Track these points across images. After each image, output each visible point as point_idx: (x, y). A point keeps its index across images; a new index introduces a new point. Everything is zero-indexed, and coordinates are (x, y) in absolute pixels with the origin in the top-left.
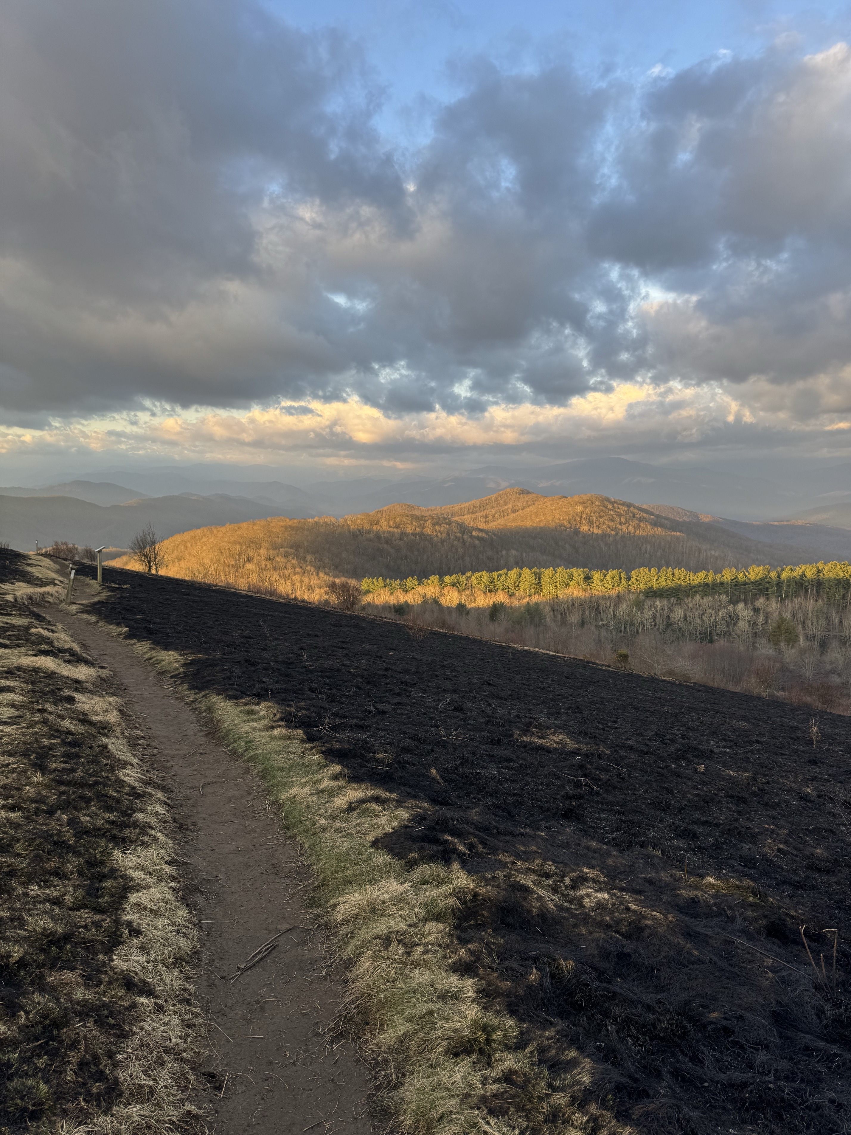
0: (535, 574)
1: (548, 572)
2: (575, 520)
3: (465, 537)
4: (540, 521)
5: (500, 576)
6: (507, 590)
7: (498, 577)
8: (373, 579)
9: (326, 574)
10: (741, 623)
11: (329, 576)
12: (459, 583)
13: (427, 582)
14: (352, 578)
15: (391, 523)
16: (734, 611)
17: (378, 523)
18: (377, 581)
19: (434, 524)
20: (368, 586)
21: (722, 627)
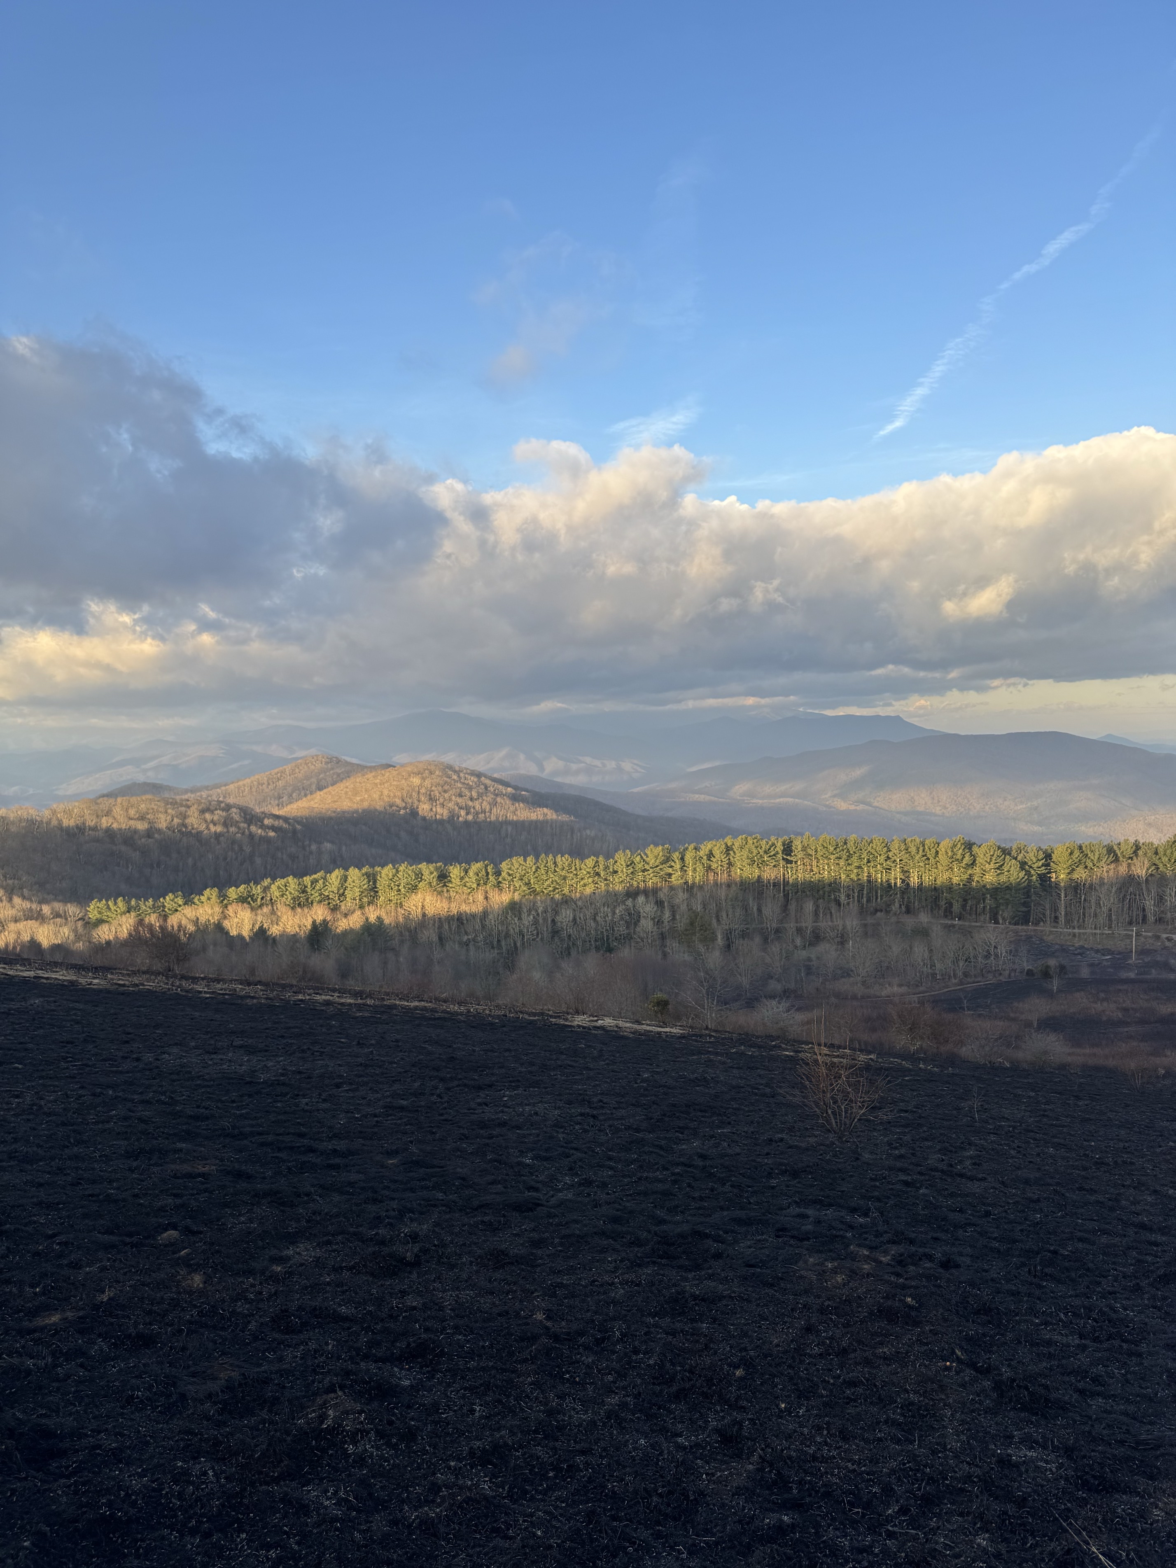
0: (367, 875)
1: (386, 872)
2: (411, 796)
3: (253, 828)
4: (362, 801)
5: (314, 882)
6: (326, 902)
7: (312, 883)
8: (107, 901)
9: (24, 898)
10: (643, 922)
11: (31, 901)
12: (252, 897)
13: (199, 900)
14: (70, 902)
15: (132, 812)
16: (634, 906)
17: (108, 813)
18: (116, 904)
19: (203, 812)
20: (100, 913)
21: (622, 929)
